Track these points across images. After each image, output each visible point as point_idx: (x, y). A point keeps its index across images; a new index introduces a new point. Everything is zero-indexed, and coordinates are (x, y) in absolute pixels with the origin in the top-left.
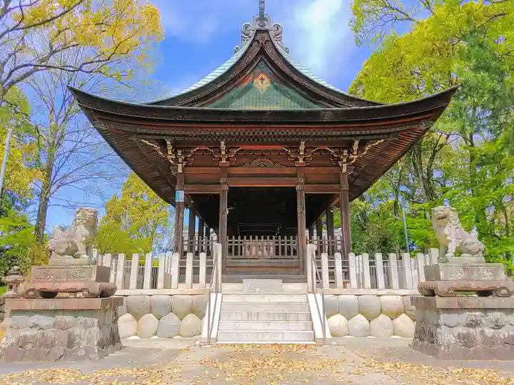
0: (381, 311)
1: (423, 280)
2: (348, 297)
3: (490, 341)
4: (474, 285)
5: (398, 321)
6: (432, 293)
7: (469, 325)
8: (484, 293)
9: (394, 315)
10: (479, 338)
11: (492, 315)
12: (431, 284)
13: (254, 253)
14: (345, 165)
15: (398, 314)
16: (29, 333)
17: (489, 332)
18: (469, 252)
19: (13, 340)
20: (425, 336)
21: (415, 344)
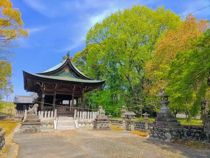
0: (88, 123)
1: (96, 118)
2: (82, 120)
3: (104, 127)
4: (103, 119)
5: (90, 125)
6: (97, 120)
7: (101, 125)
8: (104, 120)
9: (90, 124)
10: (102, 127)
11: (105, 124)
12: (97, 119)
13: (61, 110)
14: (83, 91)
15: (91, 123)
16: (28, 128)
17: (104, 126)
18: (103, 113)
19: (24, 130)
20: (95, 127)
21: (93, 128)
